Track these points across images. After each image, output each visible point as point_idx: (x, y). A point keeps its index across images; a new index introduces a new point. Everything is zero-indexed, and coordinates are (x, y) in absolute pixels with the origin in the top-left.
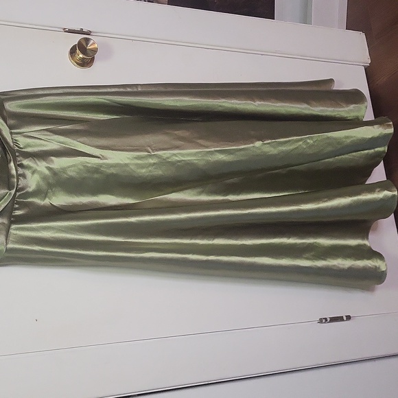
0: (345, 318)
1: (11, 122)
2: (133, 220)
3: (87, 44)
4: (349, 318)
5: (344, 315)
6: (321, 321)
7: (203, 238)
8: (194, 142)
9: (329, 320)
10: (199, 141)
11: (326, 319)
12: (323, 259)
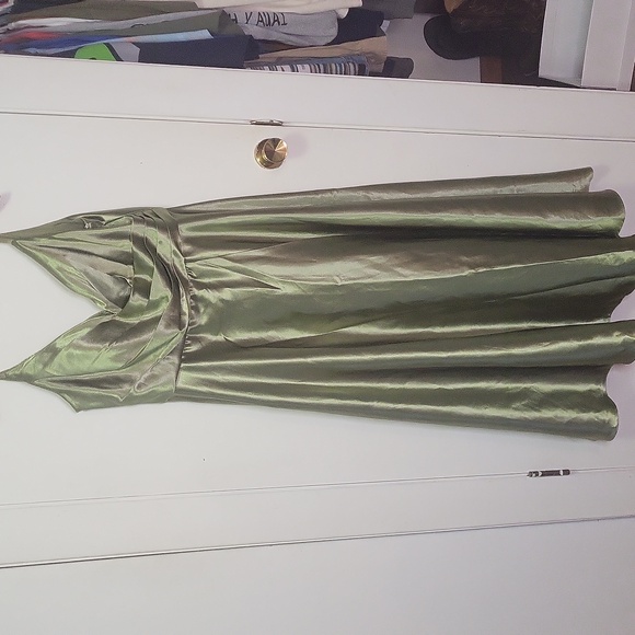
0: (562, 473)
1: (186, 248)
2: (309, 360)
3: (275, 147)
4: (567, 472)
5: (561, 469)
6: (531, 474)
7: (391, 382)
8: (392, 270)
9: (540, 474)
10: (399, 269)
11: (537, 473)
12: (536, 410)
